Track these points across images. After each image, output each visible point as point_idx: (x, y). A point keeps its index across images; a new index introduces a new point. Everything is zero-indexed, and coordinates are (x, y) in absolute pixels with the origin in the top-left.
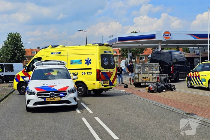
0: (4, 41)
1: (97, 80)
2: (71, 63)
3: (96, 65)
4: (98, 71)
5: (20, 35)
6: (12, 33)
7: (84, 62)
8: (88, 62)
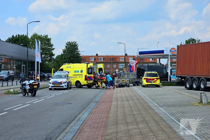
0: (63, 49)
1: (85, 80)
2: (75, 72)
3: (85, 73)
4: (86, 76)
5: (77, 44)
6: (69, 42)
7: (80, 71)
8: (82, 71)
